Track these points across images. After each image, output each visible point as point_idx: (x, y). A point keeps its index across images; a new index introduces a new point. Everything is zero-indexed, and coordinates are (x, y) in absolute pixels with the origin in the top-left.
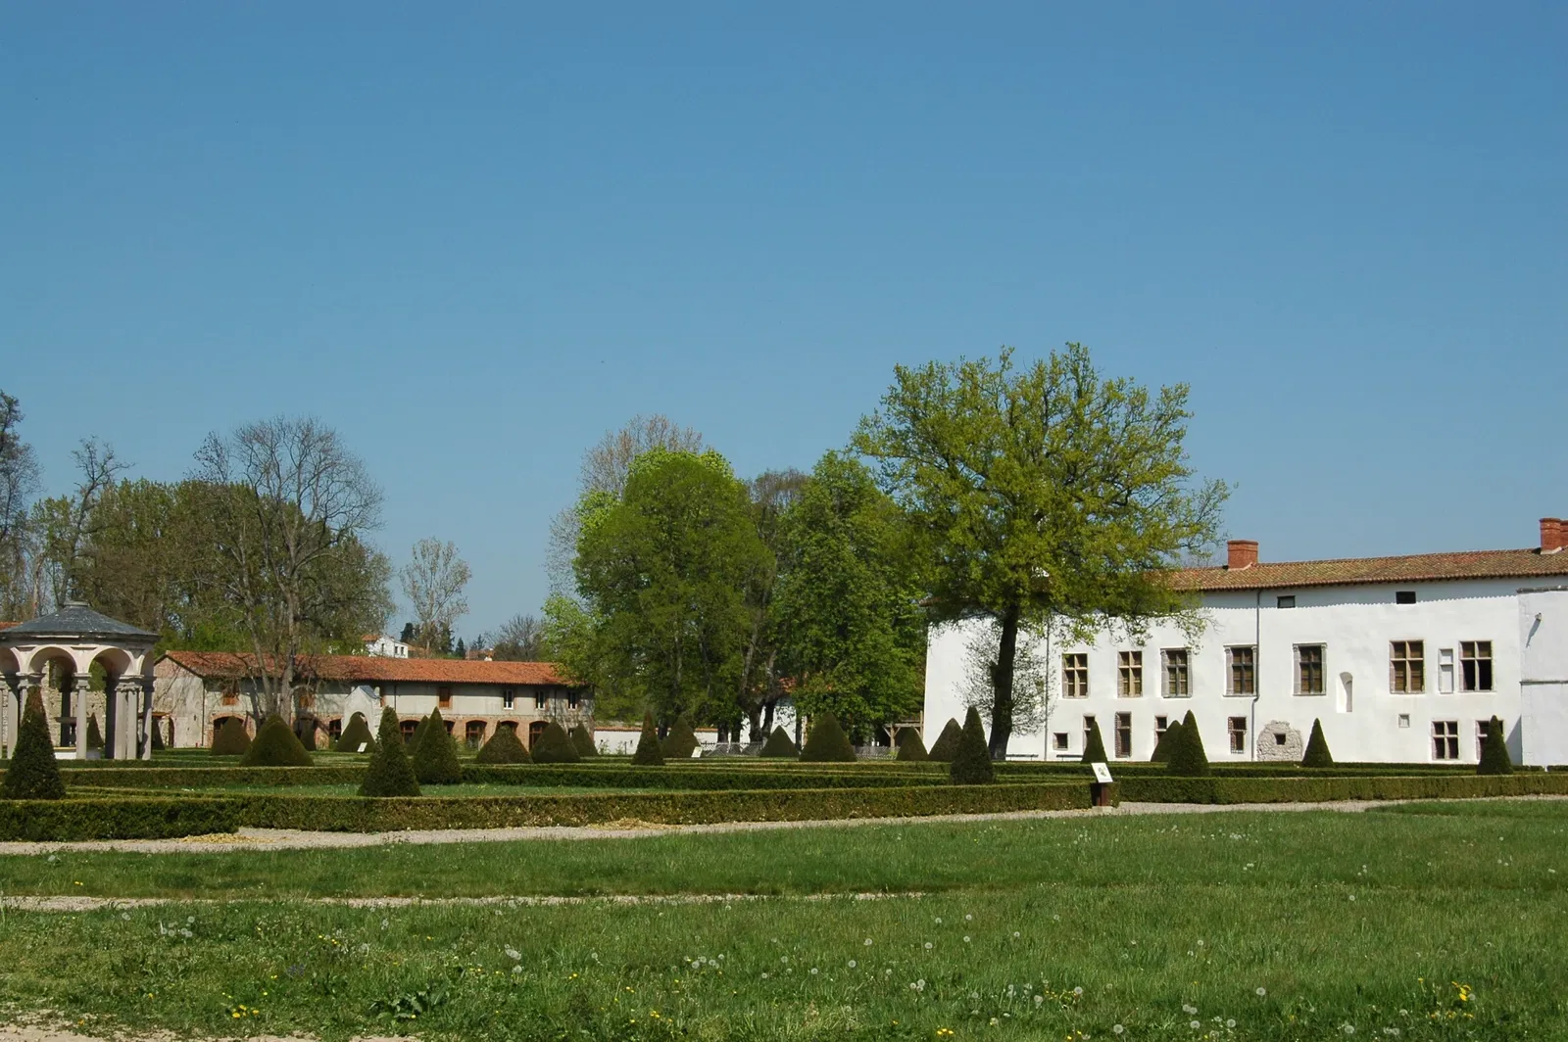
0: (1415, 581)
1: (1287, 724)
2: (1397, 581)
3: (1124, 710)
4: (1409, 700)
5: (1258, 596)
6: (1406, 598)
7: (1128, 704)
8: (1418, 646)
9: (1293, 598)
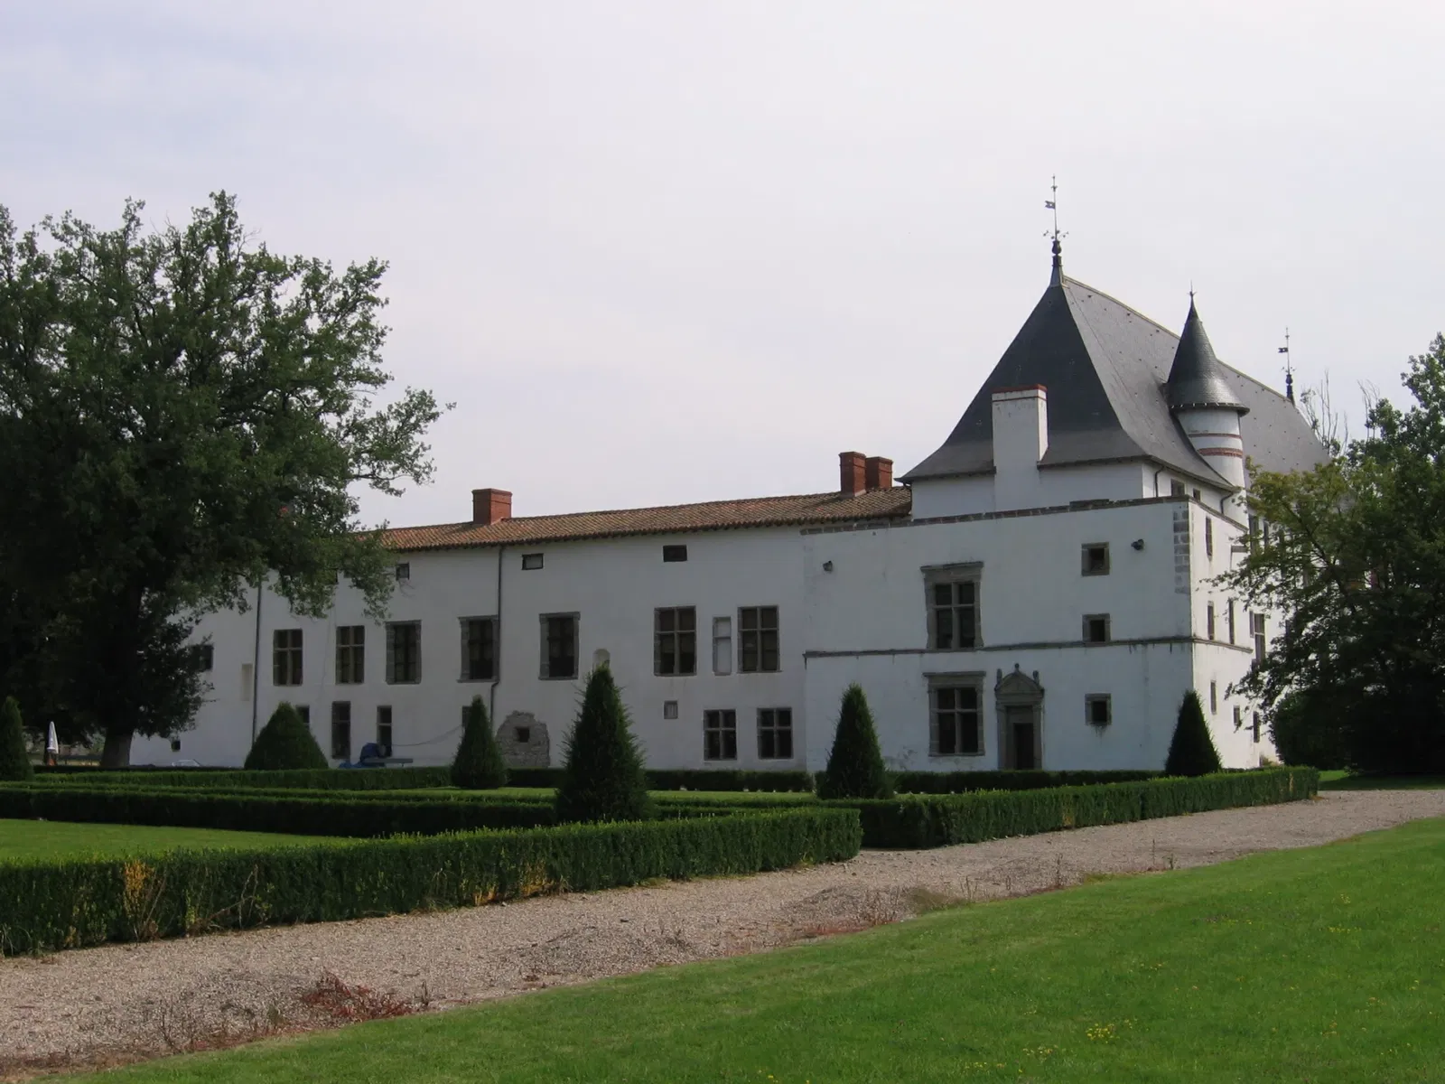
0: (684, 530)
1: (531, 716)
2: (664, 532)
3: (342, 698)
4: (676, 684)
5: (500, 554)
6: (675, 554)
7: (347, 692)
8: (688, 614)
9: (540, 555)
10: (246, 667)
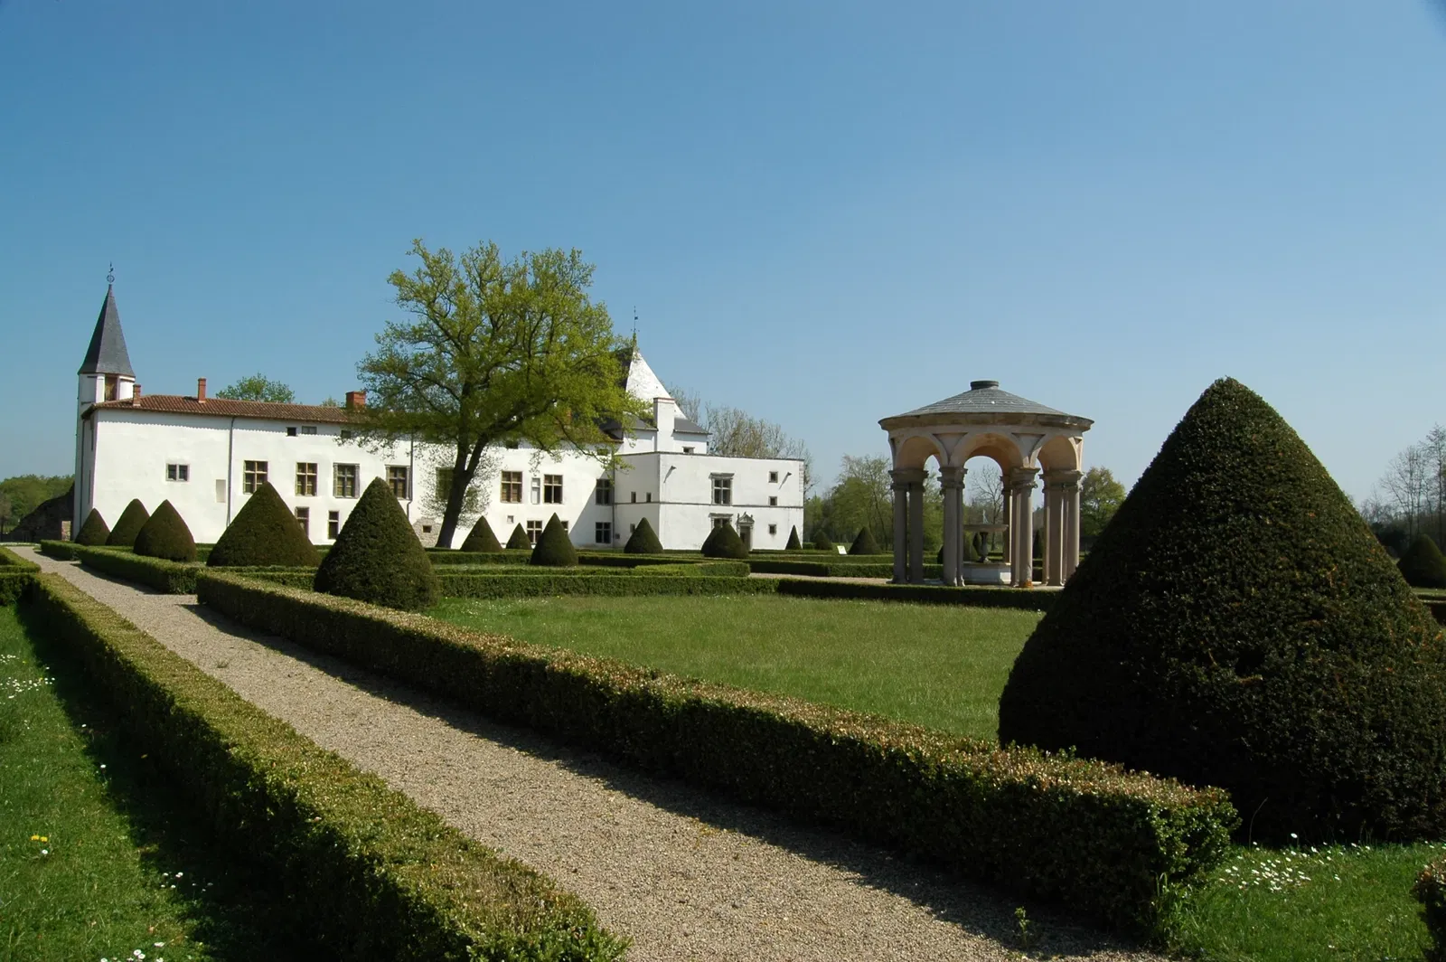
1: (433, 519)
3: (302, 505)
4: (512, 507)
7: (306, 502)
8: (518, 475)
10: (220, 483)
